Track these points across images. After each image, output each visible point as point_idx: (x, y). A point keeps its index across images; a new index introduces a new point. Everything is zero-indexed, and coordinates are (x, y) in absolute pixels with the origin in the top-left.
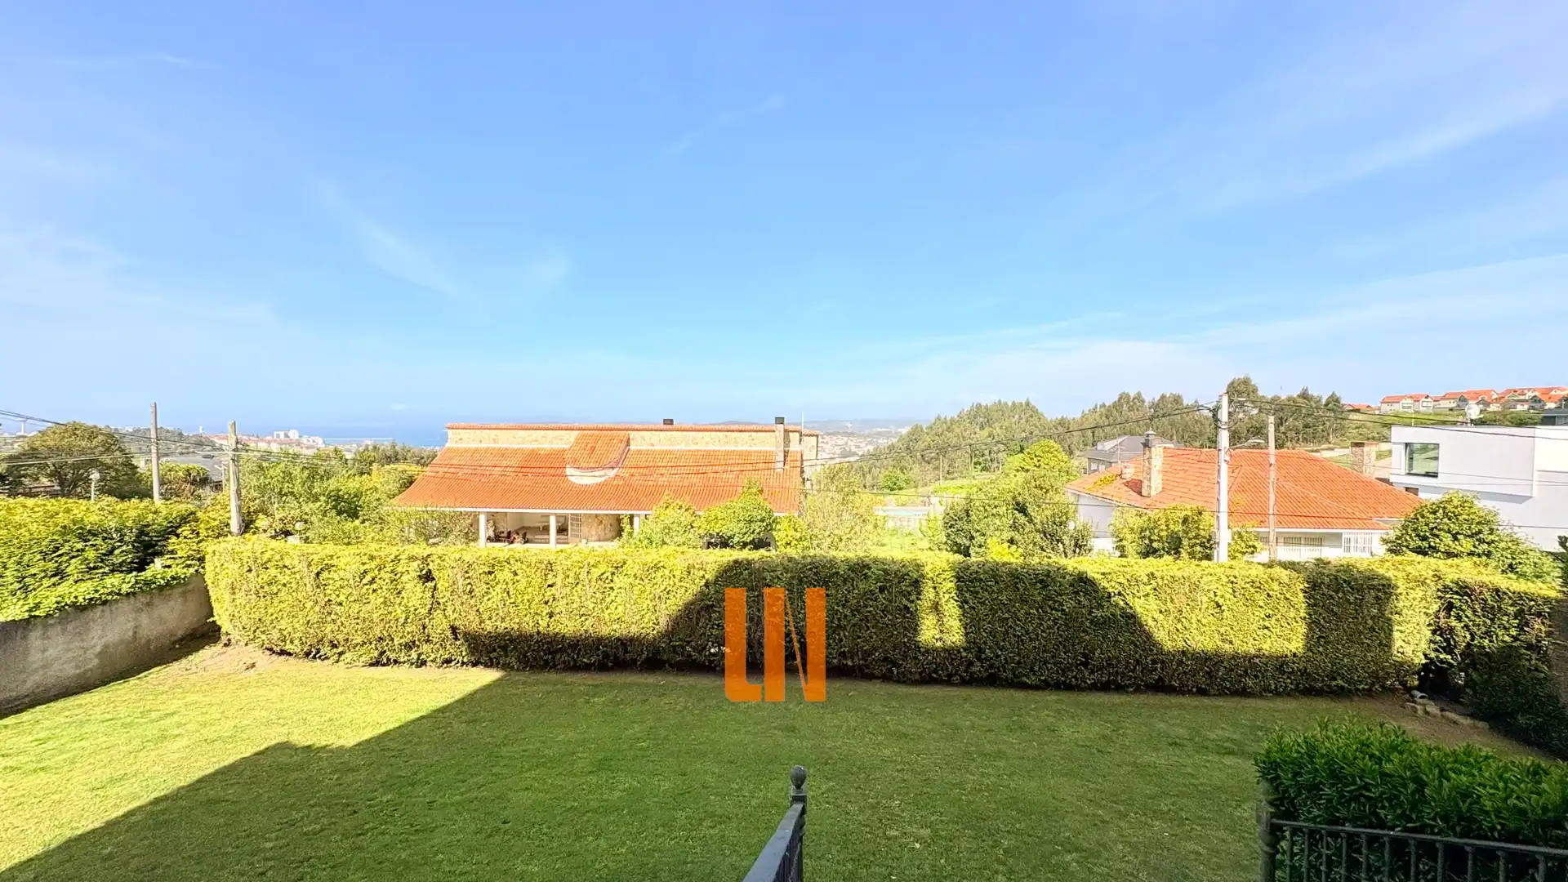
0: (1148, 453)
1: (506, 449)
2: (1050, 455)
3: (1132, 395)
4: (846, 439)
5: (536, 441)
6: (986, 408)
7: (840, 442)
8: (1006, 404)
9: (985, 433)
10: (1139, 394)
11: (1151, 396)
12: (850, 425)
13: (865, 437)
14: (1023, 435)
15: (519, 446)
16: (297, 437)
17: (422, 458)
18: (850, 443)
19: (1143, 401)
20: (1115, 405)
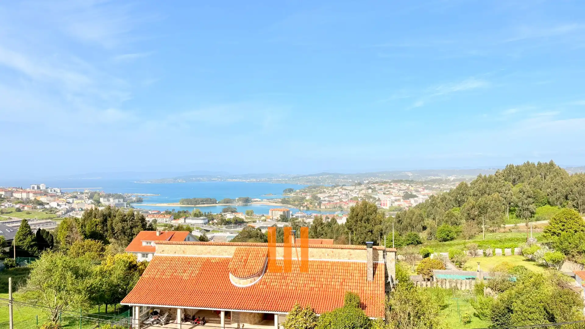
1: (191, 258)
2: (572, 221)
4: (408, 185)
5: (210, 253)
6: (518, 167)
7: (403, 187)
8: (534, 164)
9: (515, 189)
12: (410, 174)
13: (422, 183)
14: (549, 190)
15: (198, 256)
16: (44, 188)
17: (125, 216)
18: (411, 188)
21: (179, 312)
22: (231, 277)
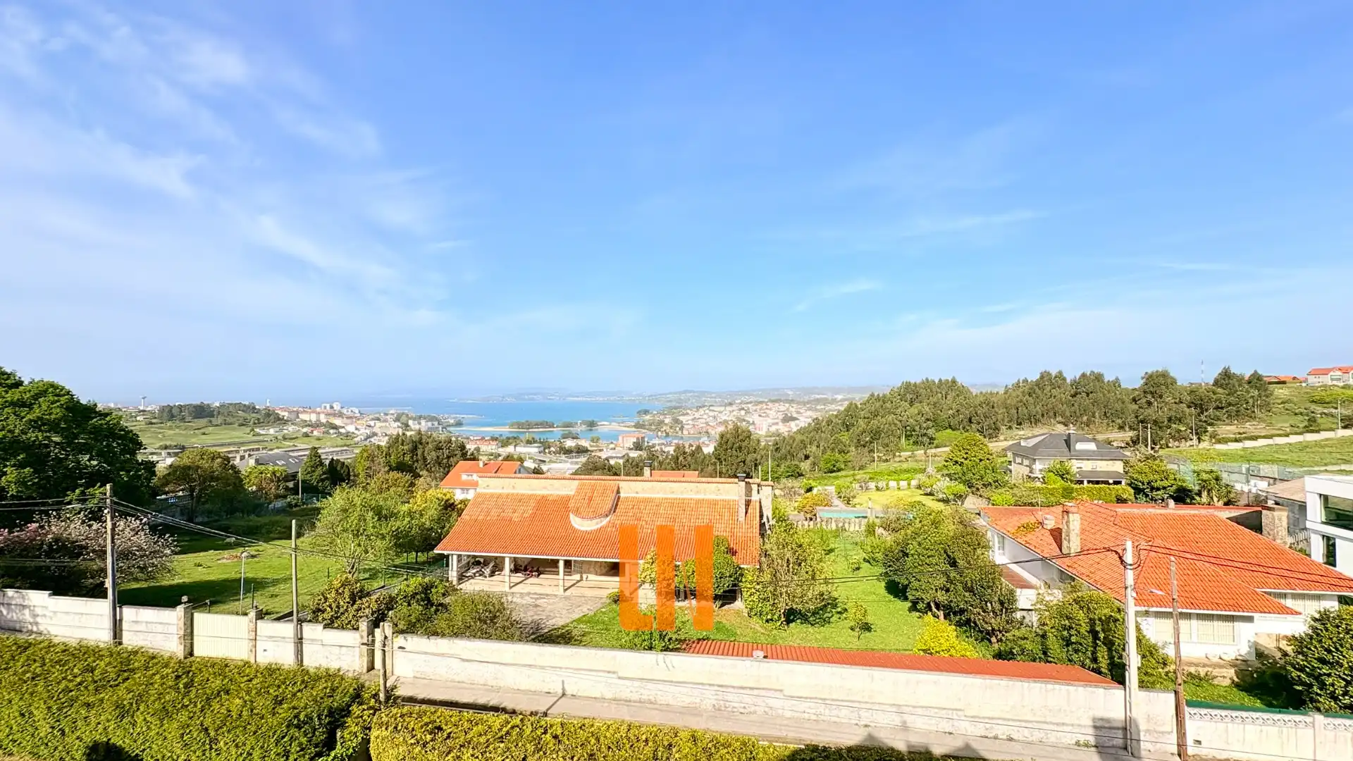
0: (1066, 517)
1: (523, 495)
2: (976, 448)
3: (1054, 373)
4: (787, 405)
5: (546, 488)
6: (915, 385)
7: (782, 408)
8: (934, 382)
9: (914, 410)
10: (1060, 373)
11: (1071, 375)
12: (790, 393)
13: (804, 404)
14: (951, 412)
15: (531, 492)
16: (339, 408)
17: (440, 442)
18: (791, 409)
19: (1064, 379)
20: (1037, 384)
21: (507, 561)
22: (572, 516)
